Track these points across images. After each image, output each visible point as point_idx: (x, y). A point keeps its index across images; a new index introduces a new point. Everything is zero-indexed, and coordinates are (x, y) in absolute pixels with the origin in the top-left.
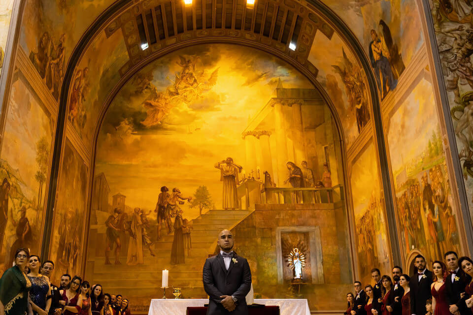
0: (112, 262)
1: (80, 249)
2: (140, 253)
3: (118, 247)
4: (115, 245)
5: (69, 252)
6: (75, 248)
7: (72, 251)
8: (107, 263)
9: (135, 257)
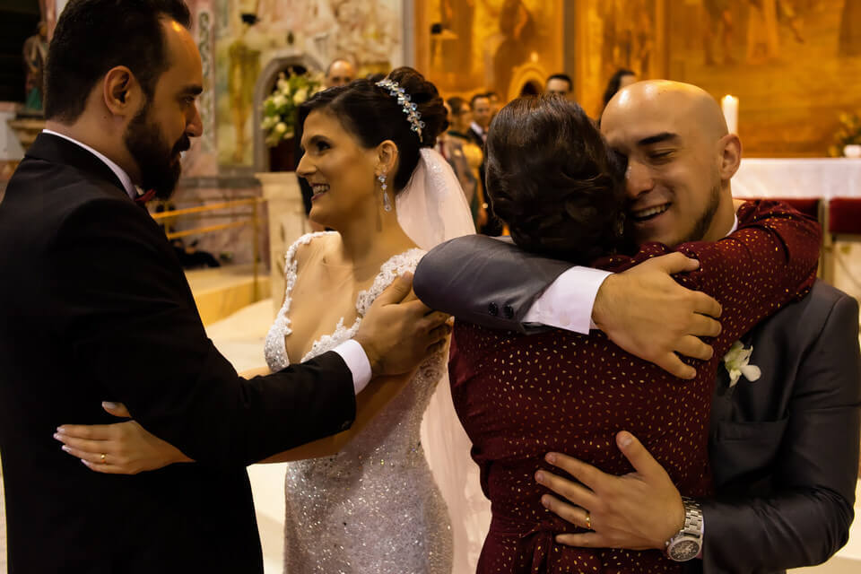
0: (718, 59)
1: (654, 39)
2: (773, 38)
3: (728, 29)
4: (721, 27)
5: (627, 49)
6: (643, 39)
7: (636, 45)
8: (709, 62)
9: (763, 47)
